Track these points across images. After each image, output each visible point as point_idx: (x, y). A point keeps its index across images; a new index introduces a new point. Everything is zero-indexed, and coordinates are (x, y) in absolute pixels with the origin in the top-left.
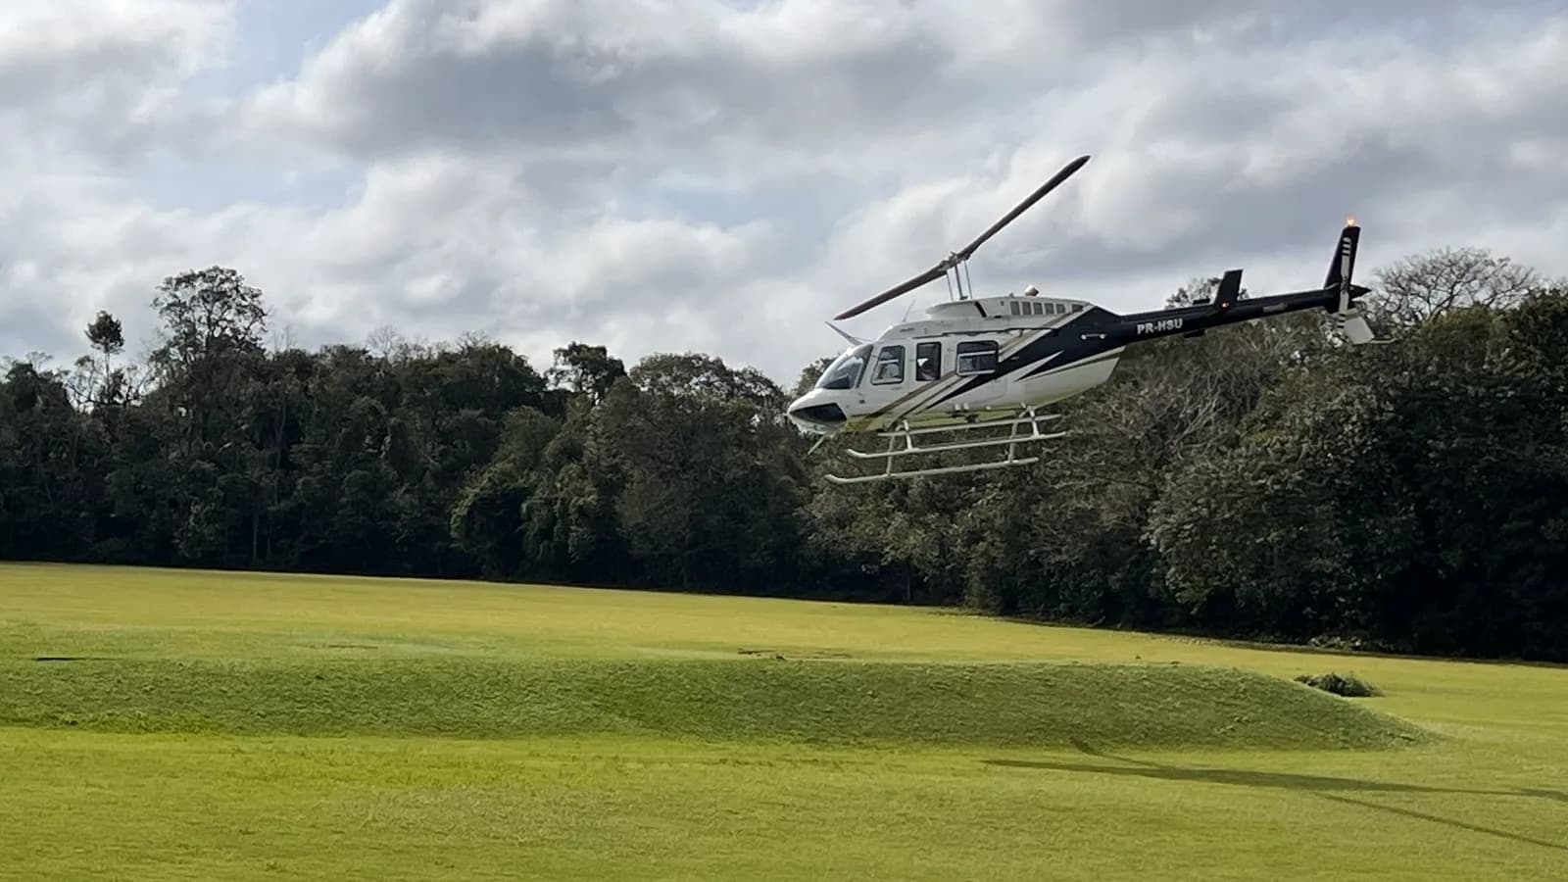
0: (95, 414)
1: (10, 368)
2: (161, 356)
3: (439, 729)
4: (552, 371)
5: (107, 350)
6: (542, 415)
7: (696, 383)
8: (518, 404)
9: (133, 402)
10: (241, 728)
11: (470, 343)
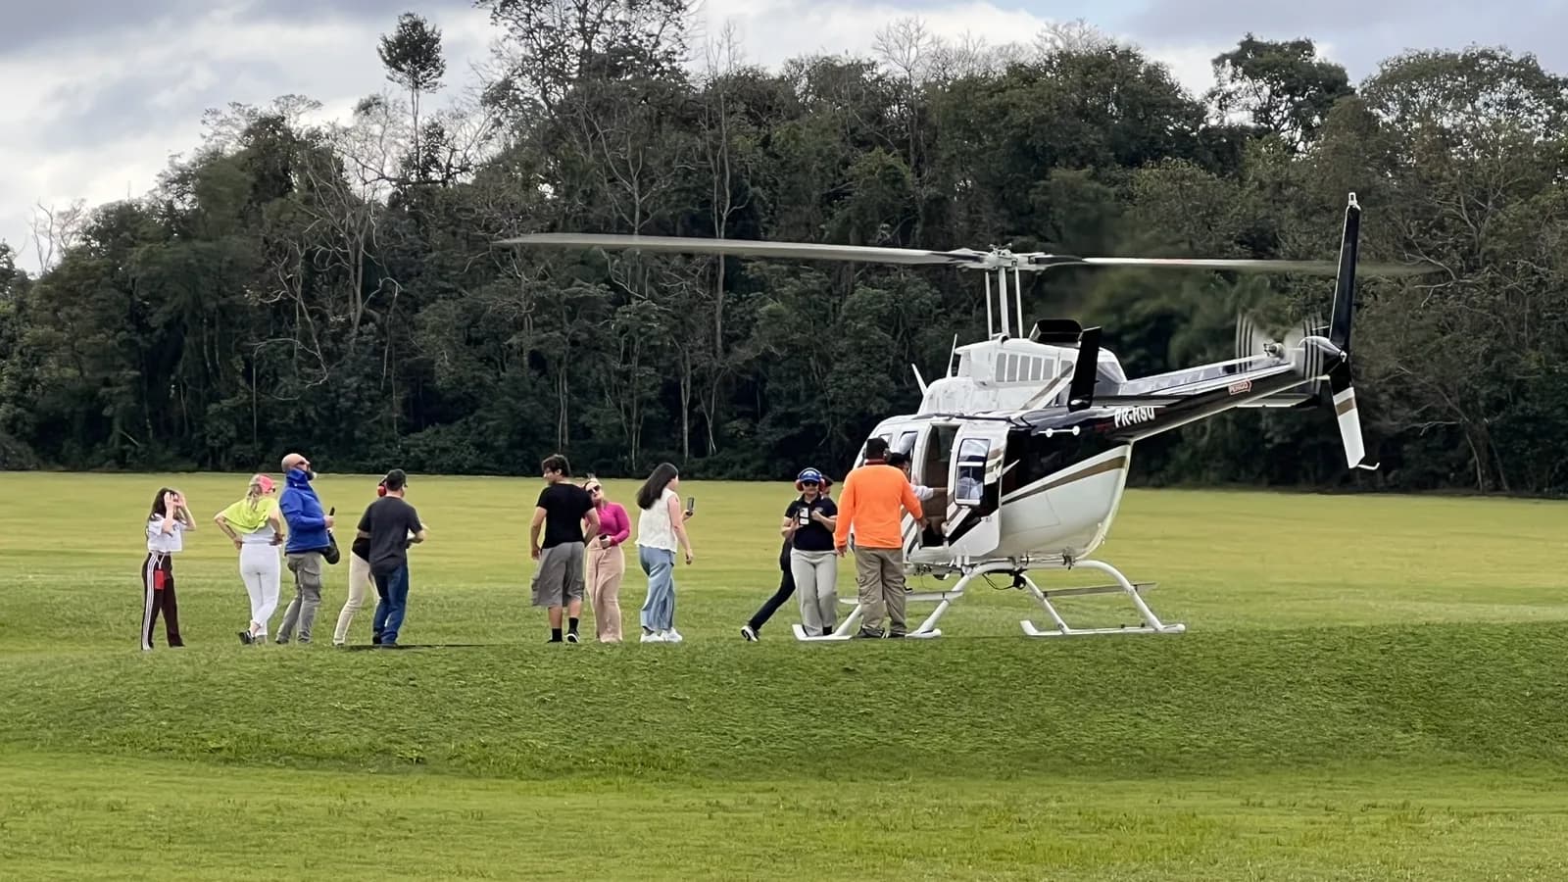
0: (395, 201)
1: (244, 125)
2: (500, 95)
3: (1070, 762)
4: (1212, 95)
5: (416, 85)
6: (1202, 174)
7: (1488, 105)
8: (1157, 156)
9: (460, 178)
10: (715, 765)
11: (1060, 44)
